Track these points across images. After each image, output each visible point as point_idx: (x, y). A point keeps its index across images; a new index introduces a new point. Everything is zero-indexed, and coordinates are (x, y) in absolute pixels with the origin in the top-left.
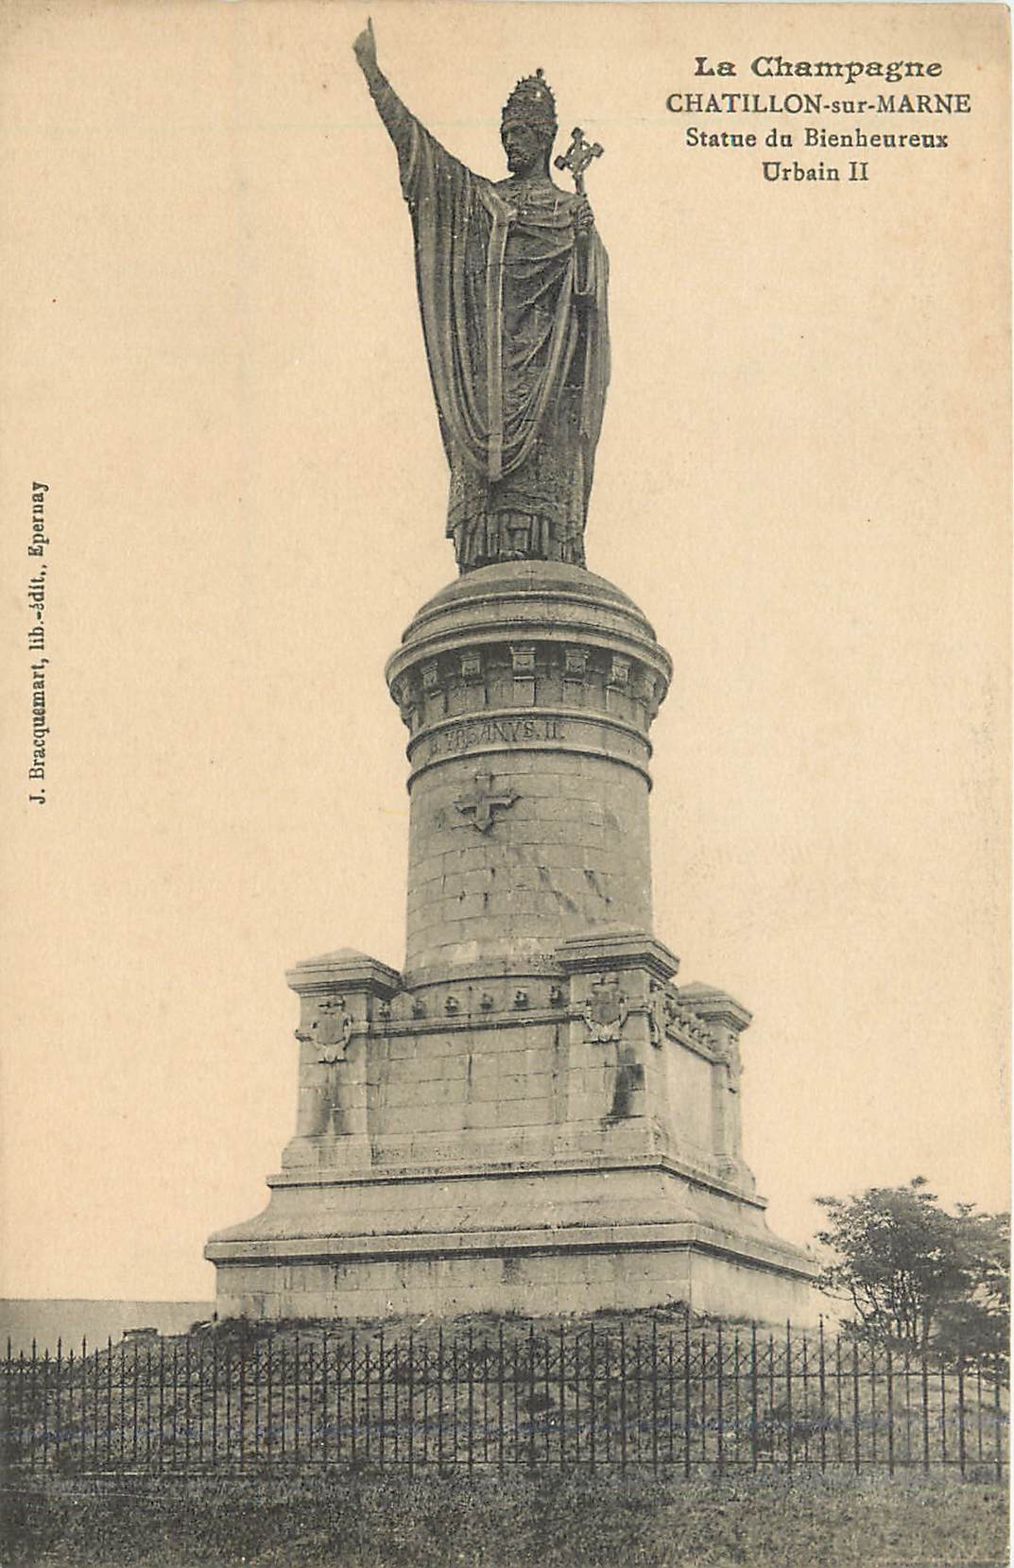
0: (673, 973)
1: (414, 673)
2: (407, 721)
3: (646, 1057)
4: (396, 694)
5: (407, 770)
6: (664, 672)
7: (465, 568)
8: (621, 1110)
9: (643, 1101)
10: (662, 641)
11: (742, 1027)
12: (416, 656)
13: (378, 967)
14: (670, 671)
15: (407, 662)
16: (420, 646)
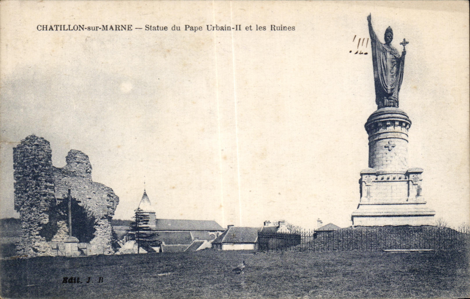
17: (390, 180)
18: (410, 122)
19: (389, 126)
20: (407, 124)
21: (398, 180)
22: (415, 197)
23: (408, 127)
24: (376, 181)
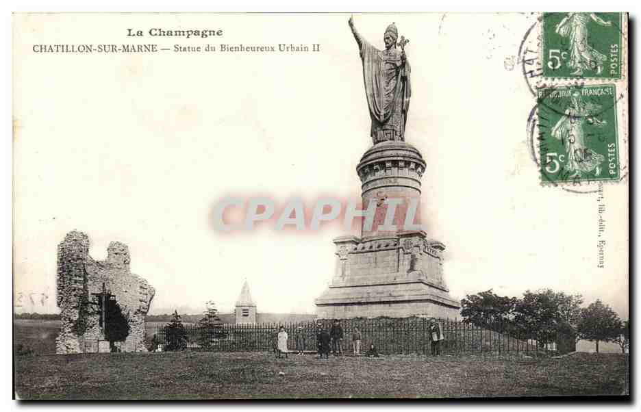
0: (425, 237)
1: (363, 169)
2: (362, 180)
3: (418, 256)
4: (359, 174)
5: (361, 192)
6: (424, 165)
7: (375, 143)
8: (412, 269)
9: (417, 267)
10: (424, 159)
11: (442, 249)
12: (364, 165)
13: (355, 238)
14: (426, 165)
15: (362, 166)
16: (365, 162)
17: (374, 249)
18: (424, 163)
19: (377, 170)
20: (417, 165)
21: (384, 248)
22: (406, 273)
23: (420, 169)
24: (355, 251)
